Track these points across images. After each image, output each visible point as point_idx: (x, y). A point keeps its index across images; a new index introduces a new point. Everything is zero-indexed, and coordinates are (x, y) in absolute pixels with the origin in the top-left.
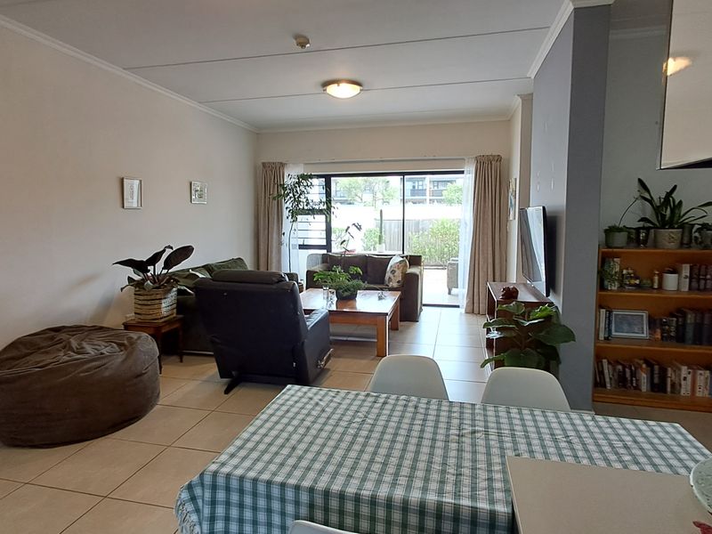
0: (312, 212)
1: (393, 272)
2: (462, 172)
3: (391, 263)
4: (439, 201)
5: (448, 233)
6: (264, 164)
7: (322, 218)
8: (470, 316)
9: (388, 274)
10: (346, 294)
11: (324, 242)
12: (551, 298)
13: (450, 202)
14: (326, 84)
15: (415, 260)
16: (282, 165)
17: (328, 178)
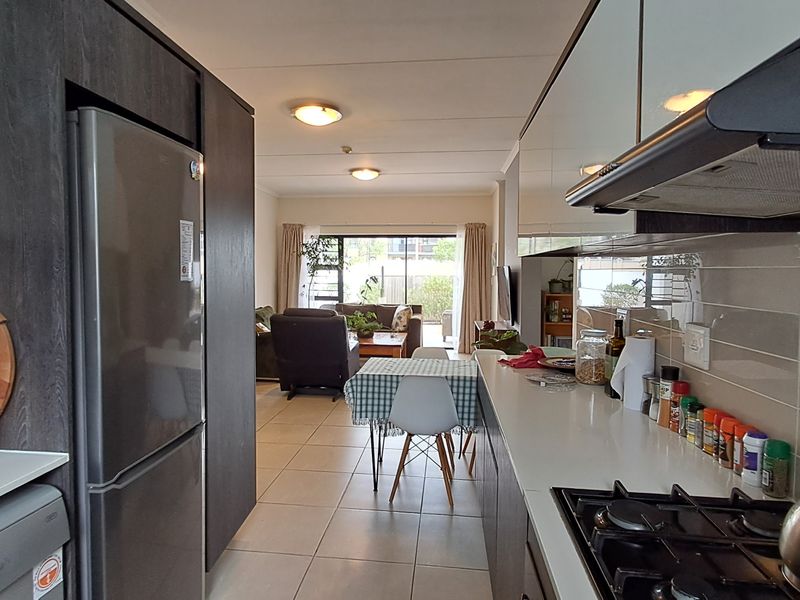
0: (329, 267)
1: (400, 318)
2: (455, 236)
3: (397, 311)
4: (429, 257)
5: (440, 288)
6: (284, 225)
7: (335, 273)
8: (463, 355)
9: (395, 320)
10: (366, 333)
11: (336, 294)
12: (515, 327)
13: (440, 258)
14: (352, 170)
15: (417, 309)
16: (302, 226)
17: (341, 238)
